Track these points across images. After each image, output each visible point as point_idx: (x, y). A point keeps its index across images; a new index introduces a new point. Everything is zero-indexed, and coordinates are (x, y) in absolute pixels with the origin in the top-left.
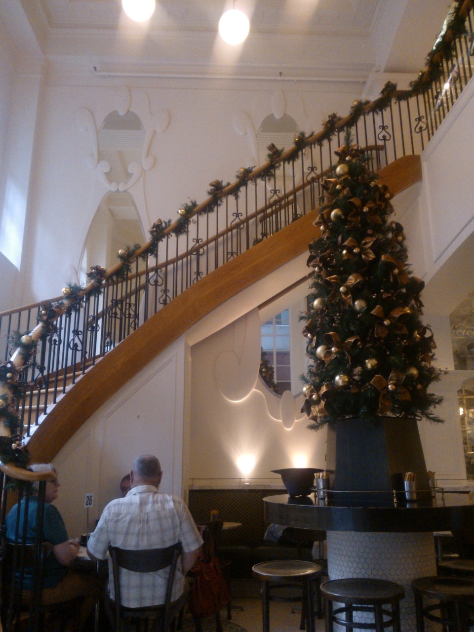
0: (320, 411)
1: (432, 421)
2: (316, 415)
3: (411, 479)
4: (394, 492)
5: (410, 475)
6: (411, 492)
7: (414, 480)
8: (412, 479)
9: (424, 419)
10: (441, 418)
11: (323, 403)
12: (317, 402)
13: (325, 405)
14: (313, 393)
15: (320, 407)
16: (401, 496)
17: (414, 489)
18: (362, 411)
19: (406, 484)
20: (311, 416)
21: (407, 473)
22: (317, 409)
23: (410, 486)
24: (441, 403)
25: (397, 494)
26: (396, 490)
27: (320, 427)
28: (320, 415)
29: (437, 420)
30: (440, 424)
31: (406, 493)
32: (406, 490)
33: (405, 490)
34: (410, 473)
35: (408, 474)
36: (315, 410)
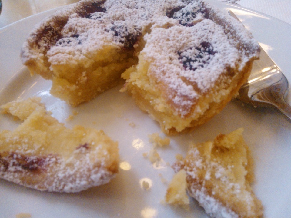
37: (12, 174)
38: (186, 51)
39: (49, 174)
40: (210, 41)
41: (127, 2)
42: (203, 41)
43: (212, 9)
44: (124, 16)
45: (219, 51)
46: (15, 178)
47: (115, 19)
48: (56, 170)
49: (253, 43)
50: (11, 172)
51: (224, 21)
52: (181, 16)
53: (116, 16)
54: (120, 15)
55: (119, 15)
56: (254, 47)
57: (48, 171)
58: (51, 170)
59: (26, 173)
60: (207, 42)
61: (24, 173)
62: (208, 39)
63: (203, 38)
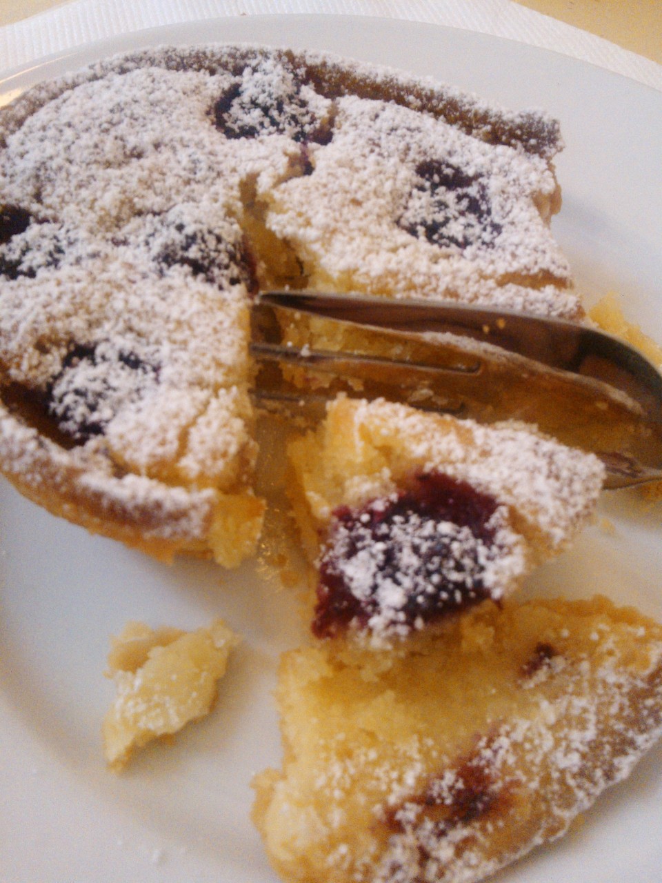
37: (460, 863)
38: (406, 208)
39: (534, 785)
40: (435, 153)
41: (92, 150)
42: (417, 163)
43: (330, 63)
44: (136, 200)
45: (484, 171)
46: (477, 866)
47: (111, 227)
48: (538, 760)
49: (541, 118)
50: (452, 862)
51: (392, 87)
52: (263, 116)
53: (108, 214)
54: (118, 203)
55: (116, 206)
56: (550, 127)
57: (524, 779)
58: (528, 772)
59: (484, 829)
60: (428, 159)
61: (479, 835)
62: (425, 153)
63: (412, 155)
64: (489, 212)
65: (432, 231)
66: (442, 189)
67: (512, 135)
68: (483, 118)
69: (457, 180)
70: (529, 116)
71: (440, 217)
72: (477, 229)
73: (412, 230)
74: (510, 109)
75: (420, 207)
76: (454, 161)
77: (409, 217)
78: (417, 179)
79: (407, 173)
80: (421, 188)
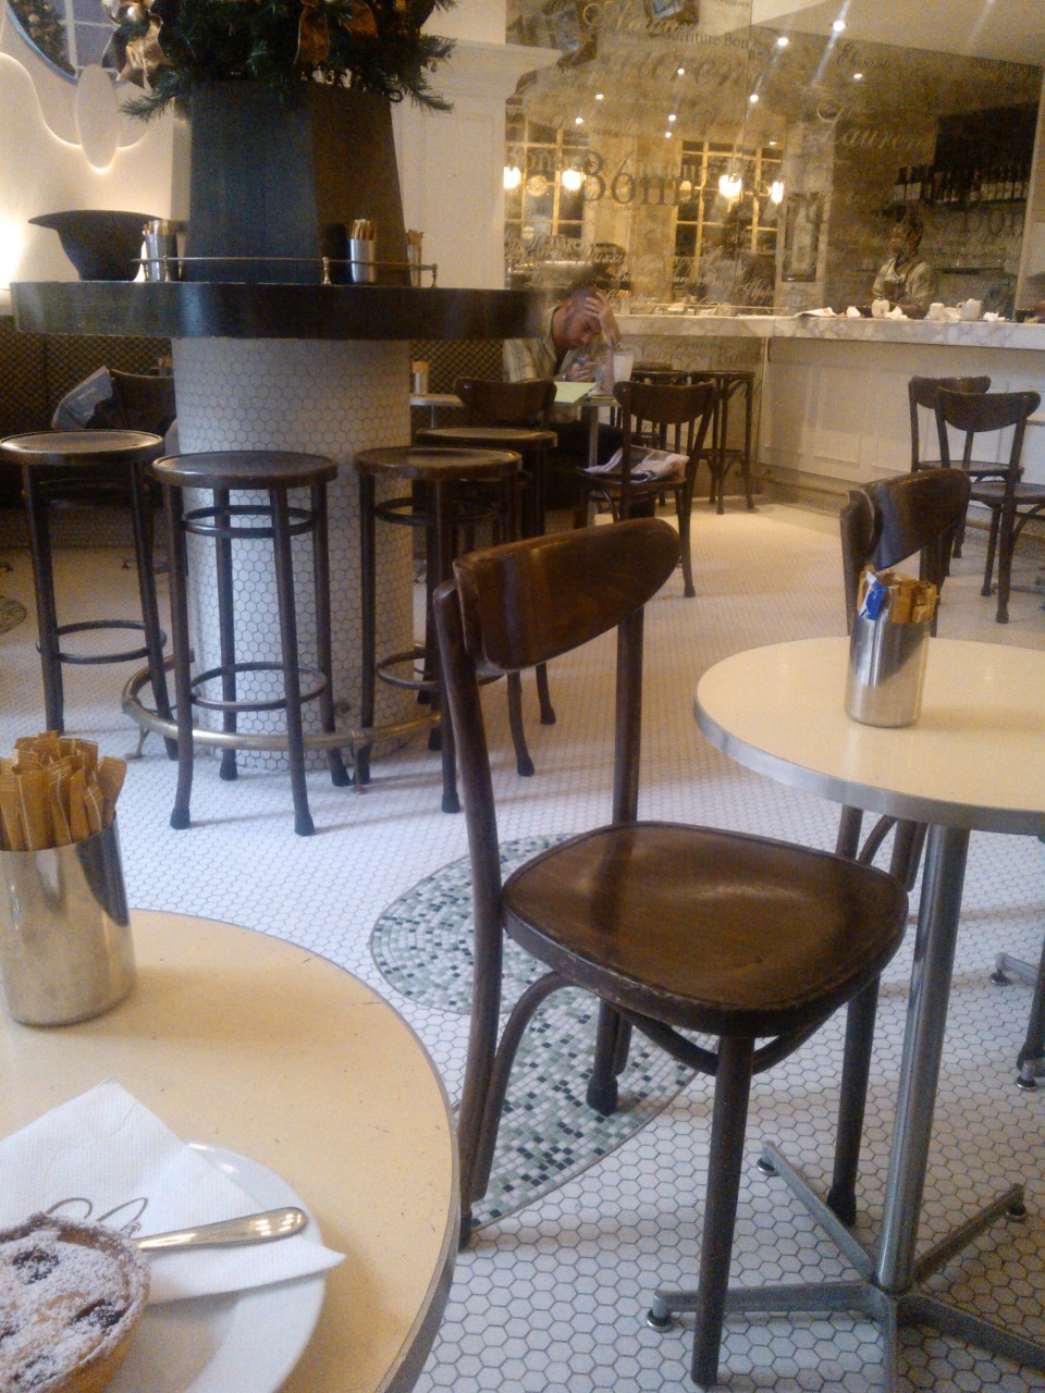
0: (149, 54)
1: (425, 106)
2: (140, 66)
3: (366, 235)
4: (325, 260)
5: (364, 227)
6: (362, 264)
7: (371, 238)
8: (368, 234)
9: (407, 100)
10: (447, 99)
11: (155, 30)
12: (139, 30)
13: (162, 37)
14: (127, 3)
15: (148, 43)
16: (341, 272)
17: (371, 258)
18: (253, 54)
19: (353, 244)
20: (126, 69)
21: (356, 221)
22: (141, 49)
23: (362, 250)
24: (449, 56)
25: (331, 265)
26: (329, 256)
27: (155, 113)
28: (150, 64)
29: (439, 105)
30: (442, 114)
31: (353, 265)
32: (353, 259)
33: (349, 256)
34: (363, 221)
35: (359, 223)
36: (137, 52)
64: (48, 1255)
65: (37, 1276)
66: (25, 1263)
67: (29, 1227)
68: (16, 1231)
69: (27, 1256)
70: (31, 1217)
71: (34, 1271)
72: (48, 1263)
73: (31, 1282)
74: (21, 1220)
75: (26, 1273)
76: (22, 1251)
77: (26, 1279)
78: (16, 1267)
79: (12, 1268)
80: (19, 1268)
